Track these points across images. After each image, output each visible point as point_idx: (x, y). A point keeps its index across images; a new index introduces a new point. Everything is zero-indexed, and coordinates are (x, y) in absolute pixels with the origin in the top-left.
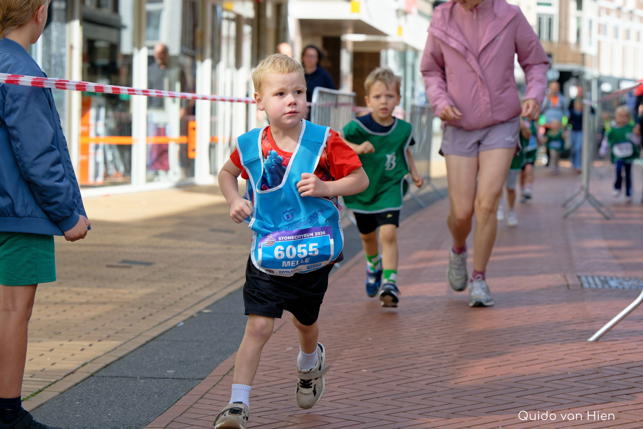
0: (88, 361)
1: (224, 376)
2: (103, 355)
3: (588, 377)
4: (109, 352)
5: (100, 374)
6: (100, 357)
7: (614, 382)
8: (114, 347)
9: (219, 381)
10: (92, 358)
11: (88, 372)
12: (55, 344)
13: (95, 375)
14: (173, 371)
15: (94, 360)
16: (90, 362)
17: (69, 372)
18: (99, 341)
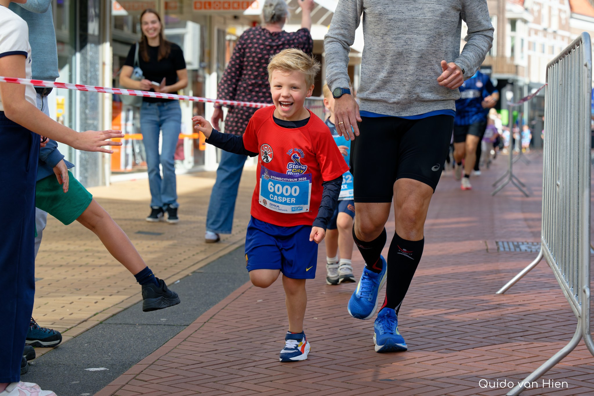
0: (98, 311)
1: (205, 322)
2: (112, 307)
3: (492, 323)
4: (117, 304)
5: (107, 322)
6: (109, 308)
7: (512, 326)
8: (121, 300)
9: (201, 327)
10: (102, 309)
11: (98, 321)
12: (74, 298)
13: (104, 322)
14: (165, 319)
15: (104, 310)
16: (101, 312)
17: (82, 320)
18: (111, 295)
